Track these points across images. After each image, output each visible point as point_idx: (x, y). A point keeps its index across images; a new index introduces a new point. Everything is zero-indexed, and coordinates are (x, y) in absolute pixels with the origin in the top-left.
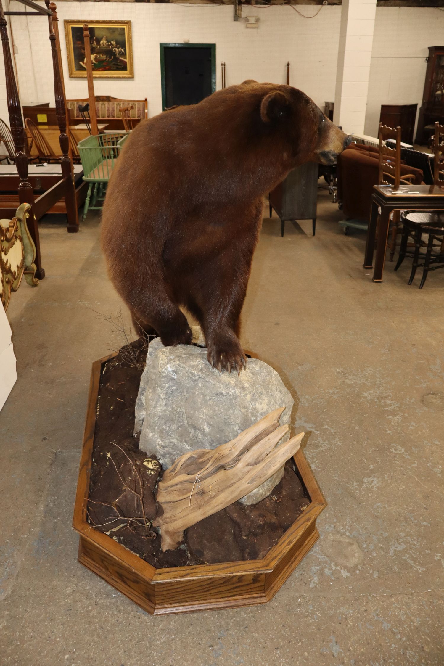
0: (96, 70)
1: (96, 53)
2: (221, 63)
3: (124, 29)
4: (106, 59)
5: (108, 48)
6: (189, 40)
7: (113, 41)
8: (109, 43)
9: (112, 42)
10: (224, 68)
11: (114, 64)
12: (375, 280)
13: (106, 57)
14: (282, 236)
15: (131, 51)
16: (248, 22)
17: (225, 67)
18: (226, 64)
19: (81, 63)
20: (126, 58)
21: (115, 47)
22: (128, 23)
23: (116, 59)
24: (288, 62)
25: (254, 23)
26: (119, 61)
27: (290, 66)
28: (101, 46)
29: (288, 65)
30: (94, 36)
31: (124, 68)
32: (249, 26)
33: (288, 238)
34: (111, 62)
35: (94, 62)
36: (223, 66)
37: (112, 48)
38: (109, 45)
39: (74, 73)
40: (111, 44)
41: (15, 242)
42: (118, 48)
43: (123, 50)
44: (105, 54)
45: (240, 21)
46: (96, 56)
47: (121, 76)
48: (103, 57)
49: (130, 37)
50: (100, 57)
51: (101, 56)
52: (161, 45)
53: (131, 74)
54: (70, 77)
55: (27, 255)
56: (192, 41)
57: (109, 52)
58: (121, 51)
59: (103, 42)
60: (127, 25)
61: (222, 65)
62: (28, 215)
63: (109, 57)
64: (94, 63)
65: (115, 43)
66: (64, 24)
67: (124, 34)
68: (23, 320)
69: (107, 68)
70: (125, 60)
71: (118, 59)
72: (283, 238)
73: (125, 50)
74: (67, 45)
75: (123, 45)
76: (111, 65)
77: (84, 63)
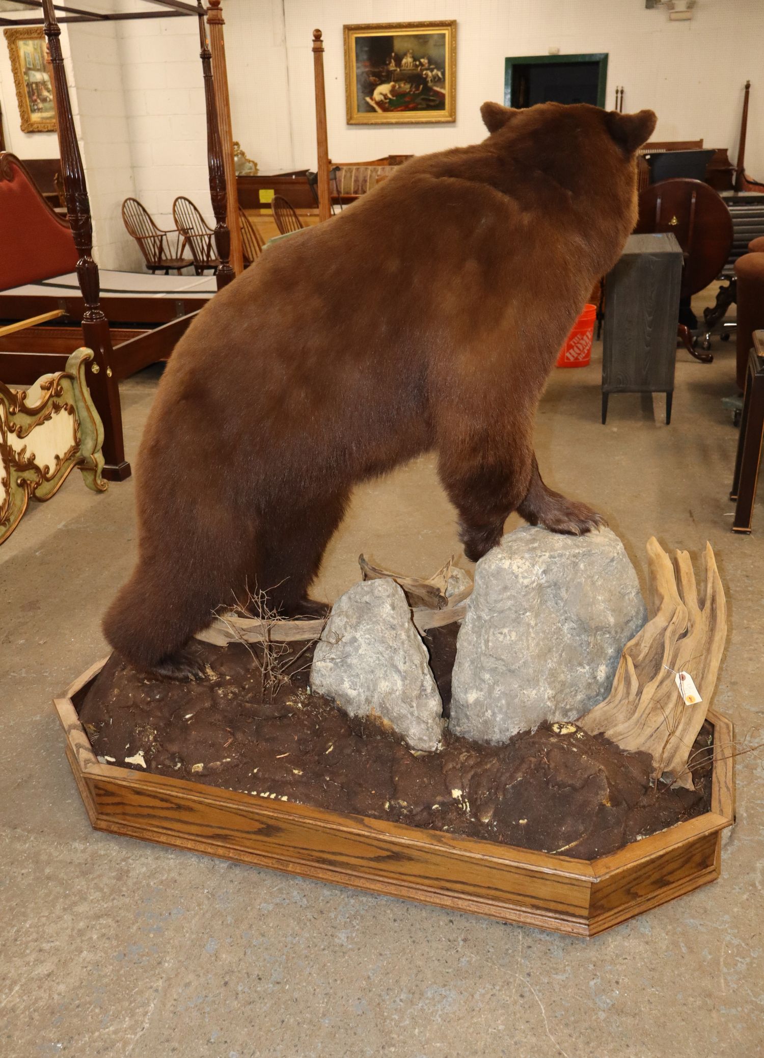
0: (392, 111)
1: (394, 81)
2: (615, 89)
3: (444, 35)
4: (410, 91)
5: (415, 72)
6: (558, 50)
7: (423, 58)
8: (418, 63)
9: (422, 60)
10: (622, 97)
11: (423, 99)
12: (735, 529)
13: (411, 87)
14: (604, 422)
15: (454, 75)
16: (673, 8)
17: (624, 95)
18: (625, 90)
19: (368, 99)
20: (443, 87)
21: (427, 69)
22: (451, 25)
23: (427, 89)
24: (748, 82)
25: (685, 9)
26: (431, 94)
27: (751, 90)
28: (403, 68)
29: (748, 87)
30: (393, 52)
31: (440, 106)
32: (674, 16)
33: (614, 427)
34: (419, 95)
35: (390, 96)
36: (619, 95)
37: (422, 70)
38: (417, 66)
39: (355, 116)
40: (421, 64)
41: (53, 415)
42: (432, 70)
43: (440, 74)
44: (409, 83)
45: (657, 8)
46: (394, 87)
47: (433, 120)
48: (406, 87)
49: (454, 50)
50: (400, 87)
51: (402, 85)
52: (509, 60)
53: (451, 116)
54: (348, 124)
55: (86, 439)
56: (563, 52)
57: (417, 79)
58: (438, 75)
59: (407, 60)
60: (449, 28)
61: (617, 92)
62: (98, 368)
63: (416, 87)
64: (390, 99)
65: (426, 61)
66: (344, 32)
67: (444, 45)
68: (37, 554)
69: (411, 106)
70: (442, 91)
71: (430, 89)
72: (602, 426)
73: (443, 74)
74: (346, 68)
75: (440, 66)
76: (418, 100)
77: (372, 99)
